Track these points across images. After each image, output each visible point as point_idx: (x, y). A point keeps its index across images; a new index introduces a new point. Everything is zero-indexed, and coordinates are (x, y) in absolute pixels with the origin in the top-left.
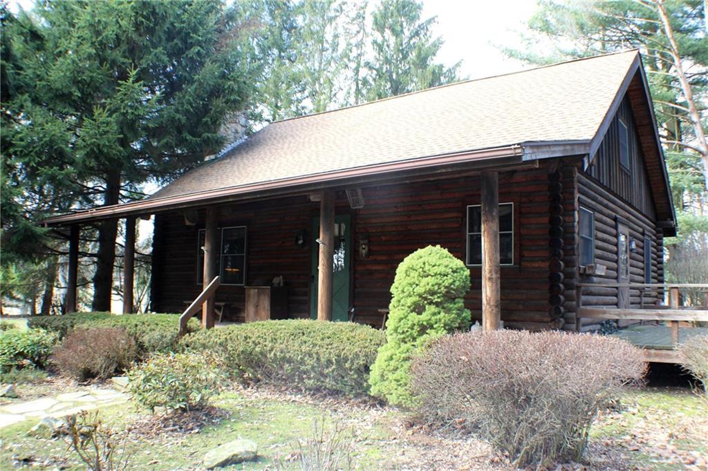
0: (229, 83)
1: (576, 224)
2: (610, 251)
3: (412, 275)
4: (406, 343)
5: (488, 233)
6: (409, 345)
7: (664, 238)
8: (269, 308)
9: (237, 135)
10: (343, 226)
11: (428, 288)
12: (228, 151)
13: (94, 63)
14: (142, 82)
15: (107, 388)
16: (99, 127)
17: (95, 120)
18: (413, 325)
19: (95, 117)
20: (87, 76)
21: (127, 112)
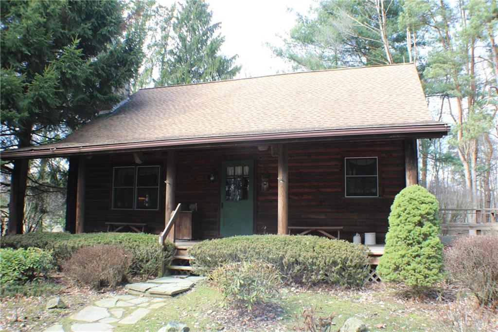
8: (191, 227)
10: (247, 169)
11: (427, 211)
12: (118, 109)
13: (43, 29)
14: (81, 50)
15: (121, 295)
16: (47, 82)
17: (43, 76)
18: (420, 234)
19: (44, 74)
20: (37, 40)
21: (67, 71)
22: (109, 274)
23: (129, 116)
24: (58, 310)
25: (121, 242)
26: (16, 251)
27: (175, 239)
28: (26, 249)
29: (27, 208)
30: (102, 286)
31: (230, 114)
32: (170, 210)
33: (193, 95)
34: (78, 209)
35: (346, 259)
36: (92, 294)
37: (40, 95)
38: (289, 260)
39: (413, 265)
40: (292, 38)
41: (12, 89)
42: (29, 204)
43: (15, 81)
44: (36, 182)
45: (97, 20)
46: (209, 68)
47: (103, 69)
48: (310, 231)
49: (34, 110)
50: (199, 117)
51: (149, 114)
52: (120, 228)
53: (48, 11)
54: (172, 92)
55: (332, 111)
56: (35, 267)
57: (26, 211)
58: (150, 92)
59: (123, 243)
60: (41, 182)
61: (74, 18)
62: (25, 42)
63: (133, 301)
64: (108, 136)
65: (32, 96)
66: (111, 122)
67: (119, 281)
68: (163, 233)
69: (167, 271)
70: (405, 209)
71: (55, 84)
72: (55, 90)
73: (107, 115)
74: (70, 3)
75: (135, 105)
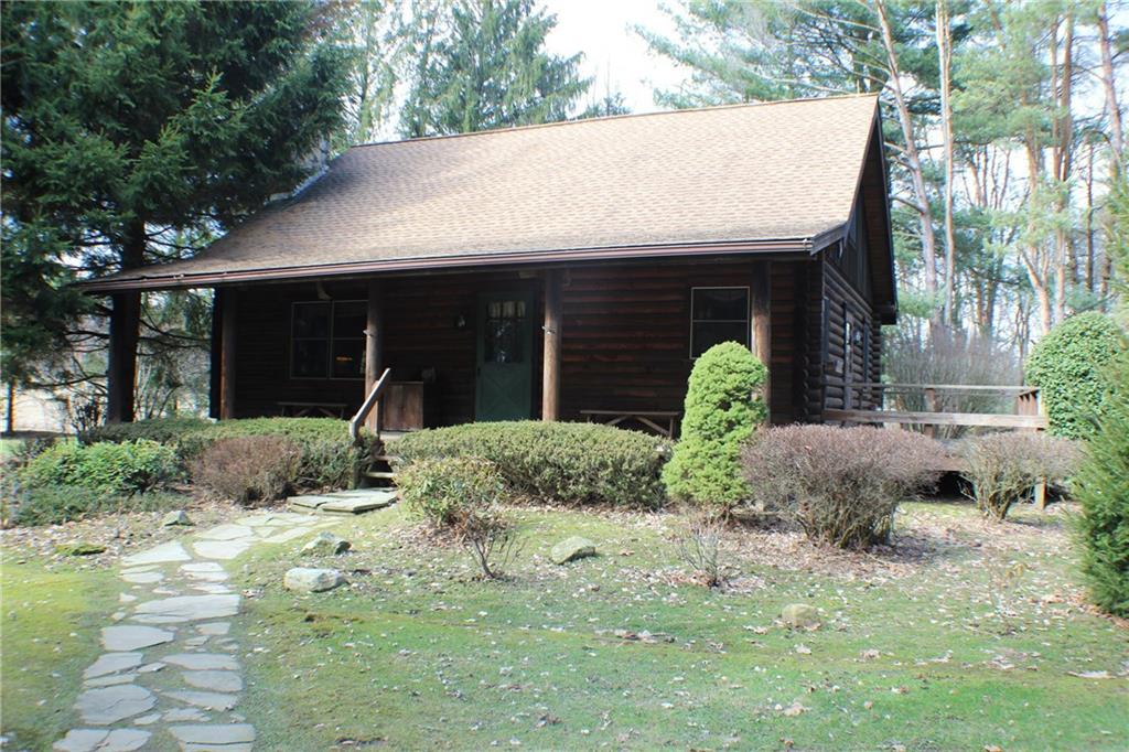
0: (326, 94)
1: (822, 315)
2: (838, 344)
3: (716, 371)
4: (710, 439)
5: (761, 328)
6: (715, 442)
7: (883, 327)
8: (421, 410)
9: (316, 164)
10: (522, 305)
11: (735, 384)
12: (305, 189)
13: (156, 59)
14: (224, 93)
15: (281, 512)
16: (165, 154)
17: (158, 144)
18: (721, 421)
19: (161, 140)
20: (144, 79)
21: (202, 133)
22: (263, 480)
23: (323, 204)
24: (180, 527)
25: (287, 433)
26: (118, 447)
27: (381, 428)
28: (134, 442)
29: (142, 377)
30: (251, 498)
31: (502, 204)
32: (372, 380)
33: (447, 161)
34: (223, 379)
35: (622, 460)
36: (235, 510)
37: (155, 178)
38: (533, 459)
39: (708, 469)
40: (693, 13)
41: (105, 171)
42: (146, 370)
43: (110, 157)
44: (157, 330)
45: (256, 25)
46: (518, 81)
47: (270, 119)
48: (624, 418)
49: (146, 205)
50: (447, 208)
51: (361, 200)
52: (303, 412)
53: (163, 24)
54: (410, 154)
55: (681, 198)
56: (148, 470)
57: (141, 384)
58: (370, 154)
59: (291, 434)
60: (165, 328)
61: (213, 28)
62: (124, 82)
63: (294, 520)
64: (282, 245)
65: (141, 179)
66: (292, 217)
67: (280, 491)
68: (355, 418)
69: (363, 480)
70: (703, 381)
71: (181, 157)
72: (180, 168)
73: (286, 203)
74: (204, 4)
75: (337, 181)
